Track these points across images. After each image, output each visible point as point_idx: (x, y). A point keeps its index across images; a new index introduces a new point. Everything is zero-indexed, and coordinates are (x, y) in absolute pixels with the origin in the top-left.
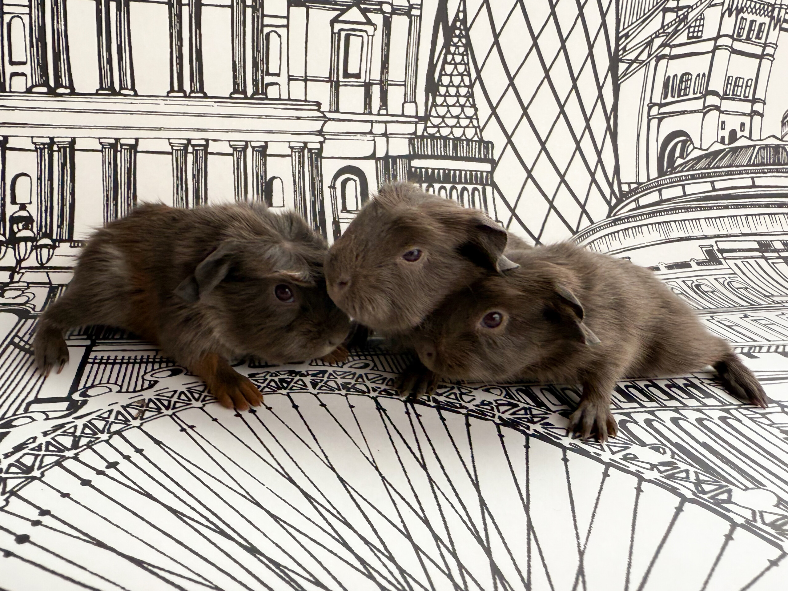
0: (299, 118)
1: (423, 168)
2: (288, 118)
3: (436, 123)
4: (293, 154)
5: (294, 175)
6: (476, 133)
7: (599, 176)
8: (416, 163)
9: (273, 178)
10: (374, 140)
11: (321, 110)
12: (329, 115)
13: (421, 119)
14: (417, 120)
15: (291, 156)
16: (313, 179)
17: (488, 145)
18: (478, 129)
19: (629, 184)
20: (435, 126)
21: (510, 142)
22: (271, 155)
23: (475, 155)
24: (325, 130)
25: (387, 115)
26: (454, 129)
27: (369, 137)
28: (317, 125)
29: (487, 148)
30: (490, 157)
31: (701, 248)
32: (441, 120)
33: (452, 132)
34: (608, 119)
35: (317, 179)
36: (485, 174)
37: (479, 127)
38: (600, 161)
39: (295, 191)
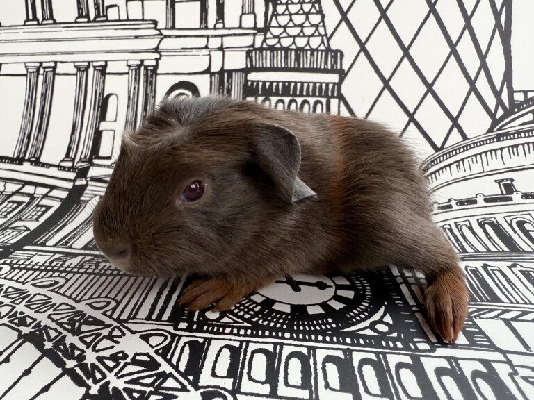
0: (136, 37)
1: (261, 81)
2: (127, 38)
3: (276, 34)
4: (130, 71)
5: (129, 92)
6: (322, 42)
7: (482, 84)
8: (253, 76)
9: (110, 95)
10: (209, 55)
11: (158, 27)
12: (165, 32)
13: (260, 30)
14: (255, 32)
15: (128, 73)
16: (146, 95)
17: (337, 54)
18: (325, 38)
20: (275, 37)
21: (363, 48)
22: (109, 74)
23: (321, 65)
24: (161, 47)
25: (224, 28)
26: (297, 39)
27: (205, 52)
28: (153, 43)
29: (335, 57)
30: (339, 67)
32: (282, 30)
33: (294, 42)
34: (497, 15)
35: (151, 95)
36: (331, 86)
37: (326, 35)
38: (484, 66)
39: (128, 107)
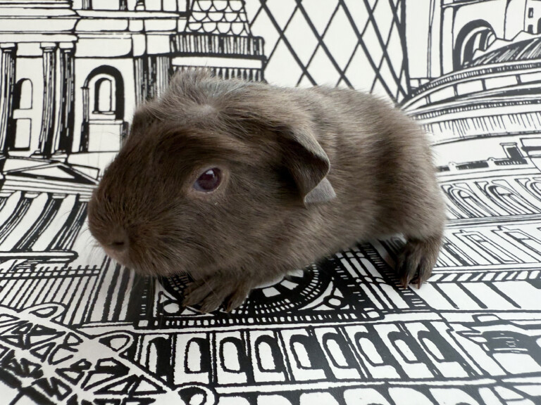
0: (50, 17)
1: (186, 66)
2: (39, 18)
3: (199, 19)
4: (45, 54)
5: (45, 77)
6: (244, 28)
7: (385, 72)
8: (177, 61)
9: (23, 80)
10: (131, 38)
11: (74, 8)
12: (82, 13)
13: (182, 14)
14: (178, 15)
15: (42, 57)
16: (65, 80)
17: (258, 41)
18: (246, 24)
19: (419, 80)
20: (198, 22)
21: (282, 36)
22: (21, 57)
23: (244, 52)
24: (78, 28)
25: (145, 11)
26: (220, 25)
27: (126, 35)
28: (69, 24)
29: (256, 44)
30: (261, 53)
31: (503, 146)
32: (204, 15)
33: (217, 28)
34: (394, 10)
35: (69, 80)
36: (254, 72)
37: (247, 21)
38: (386, 55)
39: (45, 93)
